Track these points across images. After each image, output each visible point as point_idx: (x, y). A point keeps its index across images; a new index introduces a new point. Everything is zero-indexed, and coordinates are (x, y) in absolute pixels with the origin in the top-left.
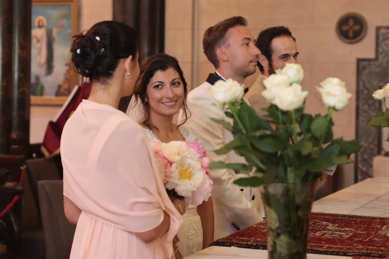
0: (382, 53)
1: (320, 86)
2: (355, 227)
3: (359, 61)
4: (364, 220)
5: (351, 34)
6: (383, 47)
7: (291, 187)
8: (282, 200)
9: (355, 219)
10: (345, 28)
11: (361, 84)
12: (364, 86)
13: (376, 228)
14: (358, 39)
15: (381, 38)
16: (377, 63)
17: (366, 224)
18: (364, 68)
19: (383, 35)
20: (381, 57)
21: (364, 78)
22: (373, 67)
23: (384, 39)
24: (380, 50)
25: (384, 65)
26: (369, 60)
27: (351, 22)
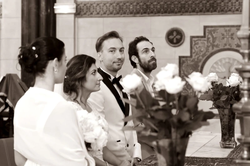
0: (194, 53)
1: (188, 77)
2: (198, 164)
3: (180, 58)
4: (202, 160)
5: (175, 41)
6: (195, 49)
7: (174, 141)
8: (168, 150)
9: (196, 159)
10: (171, 37)
11: (182, 72)
12: (184, 73)
13: (211, 164)
14: (179, 44)
15: (194, 43)
16: (191, 59)
17: (204, 162)
18: (184, 62)
19: (195, 41)
20: (194, 55)
21: (184, 68)
22: (189, 62)
23: (195, 44)
24: (193, 51)
25: (196, 60)
26: (186, 57)
27: (175, 34)
